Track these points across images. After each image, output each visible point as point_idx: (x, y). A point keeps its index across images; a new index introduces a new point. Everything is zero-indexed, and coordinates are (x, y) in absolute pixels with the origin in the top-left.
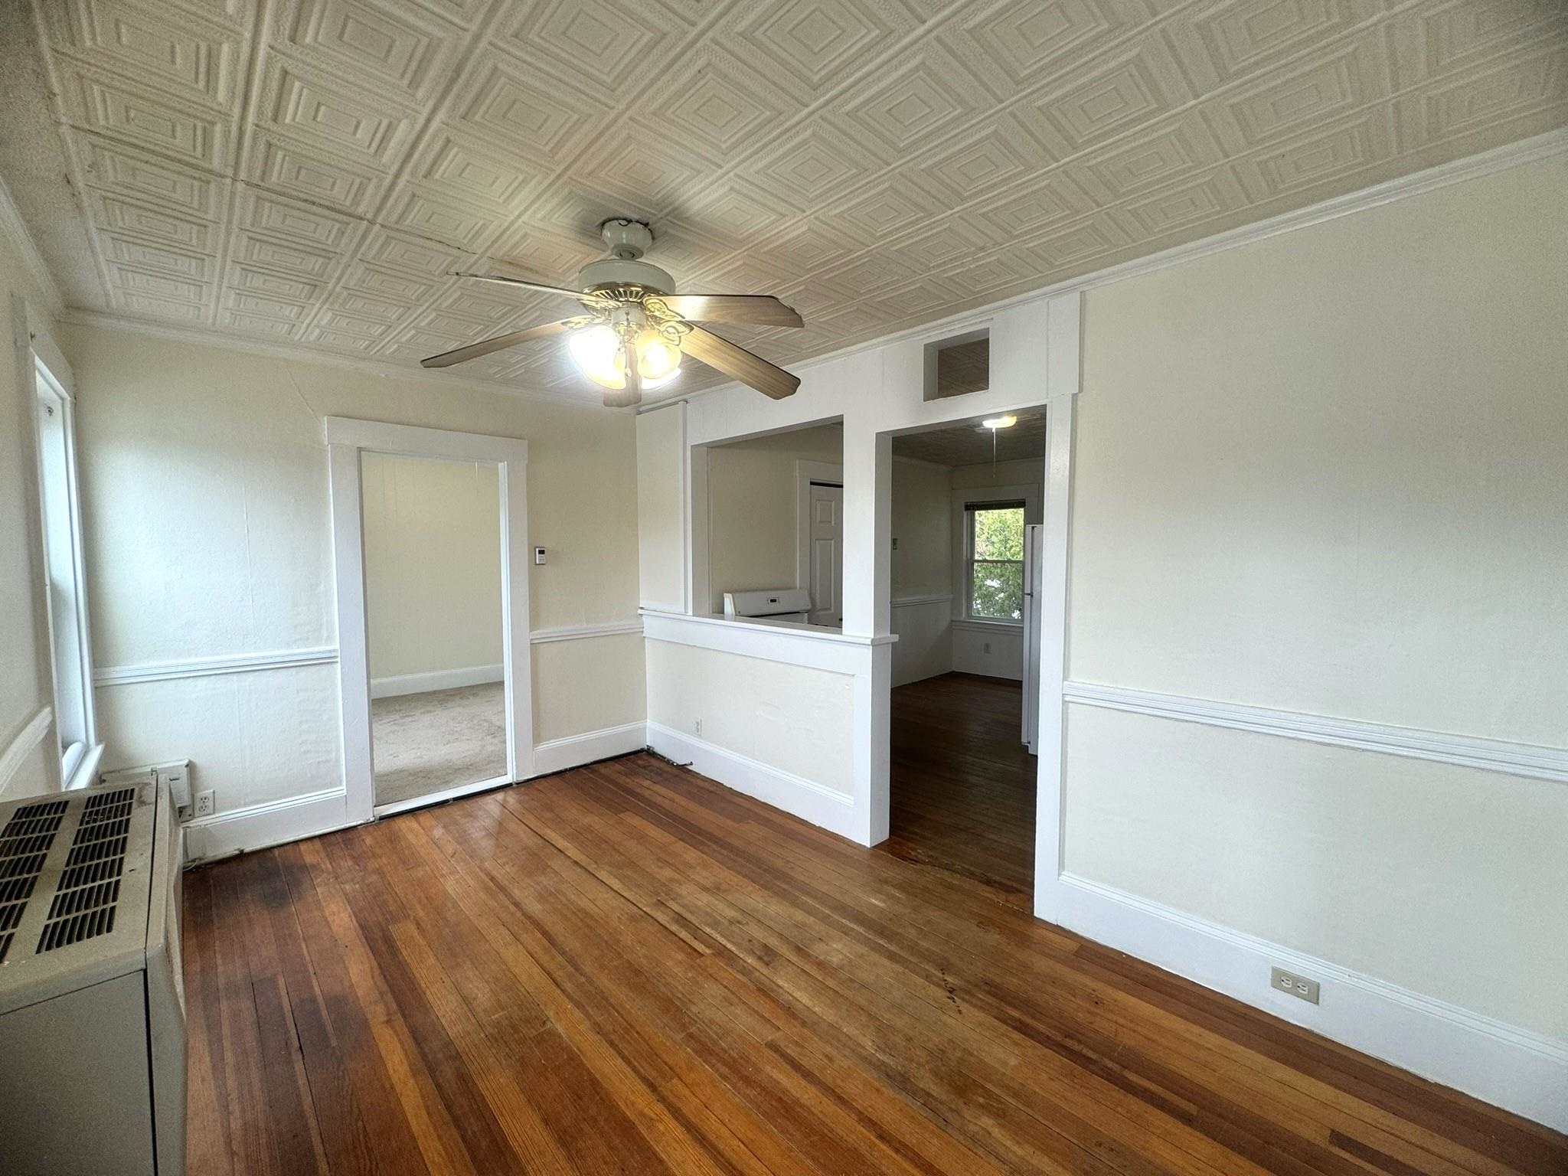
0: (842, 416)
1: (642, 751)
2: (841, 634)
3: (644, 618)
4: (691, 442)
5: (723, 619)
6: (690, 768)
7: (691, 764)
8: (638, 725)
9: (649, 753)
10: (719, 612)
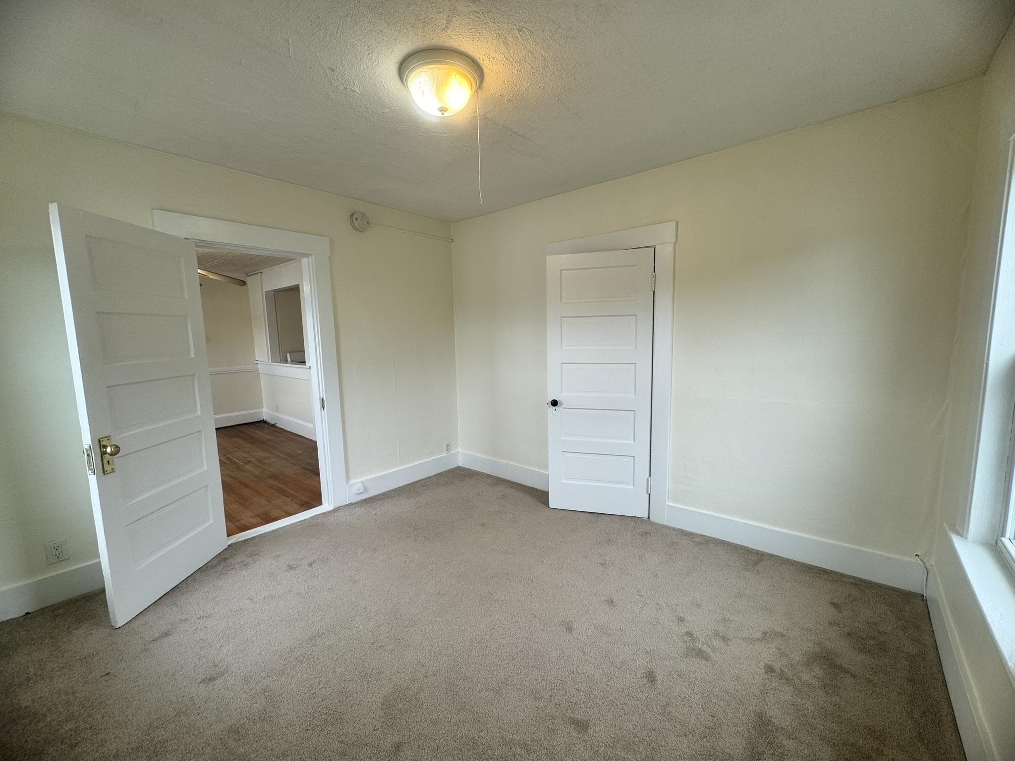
0: (299, 285)
1: (261, 421)
2: (305, 365)
3: (258, 365)
4: (265, 290)
5: (287, 363)
6: (276, 425)
7: (276, 424)
8: (259, 410)
9: (264, 422)
10: (286, 361)
